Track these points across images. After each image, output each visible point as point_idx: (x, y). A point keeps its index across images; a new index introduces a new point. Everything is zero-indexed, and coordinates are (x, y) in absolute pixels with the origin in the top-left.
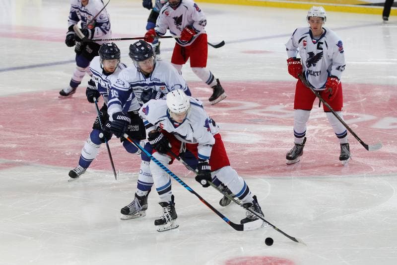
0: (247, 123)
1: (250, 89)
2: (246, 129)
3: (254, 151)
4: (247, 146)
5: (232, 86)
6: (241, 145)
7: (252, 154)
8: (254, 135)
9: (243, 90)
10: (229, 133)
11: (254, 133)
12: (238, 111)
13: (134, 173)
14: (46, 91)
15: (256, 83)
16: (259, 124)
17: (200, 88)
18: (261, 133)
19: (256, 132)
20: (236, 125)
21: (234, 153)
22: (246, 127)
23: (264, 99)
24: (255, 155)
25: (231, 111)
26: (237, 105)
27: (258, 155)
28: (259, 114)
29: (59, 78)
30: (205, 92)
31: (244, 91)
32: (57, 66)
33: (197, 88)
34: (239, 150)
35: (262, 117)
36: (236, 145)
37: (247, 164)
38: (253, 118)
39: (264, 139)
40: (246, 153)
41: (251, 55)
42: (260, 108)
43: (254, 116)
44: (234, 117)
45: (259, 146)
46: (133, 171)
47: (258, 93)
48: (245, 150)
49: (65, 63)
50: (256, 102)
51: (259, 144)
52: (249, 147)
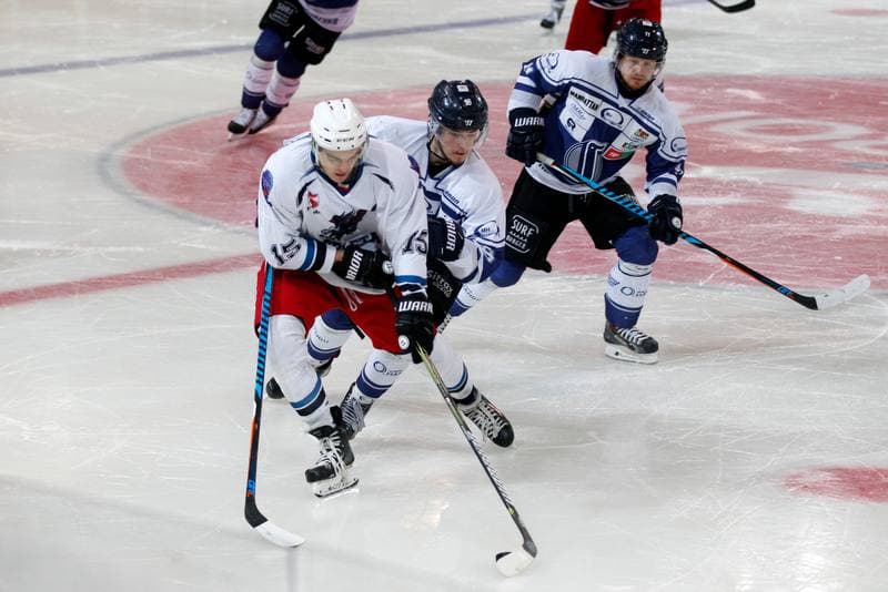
0: (840, 170)
1: (848, 94)
2: (837, 185)
3: (854, 232)
4: (839, 223)
5: (809, 86)
6: (827, 219)
7: (850, 240)
8: (855, 197)
9: (832, 97)
10: (800, 192)
11: (855, 192)
12: (820, 144)
13: (587, 277)
14: (394, 91)
15: (862, 83)
16: (866, 173)
17: (738, 92)
18: (872, 193)
19: (861, 192)
20: (815, 173)
21: (812, 237)
22: (838, 180)
23: (880, 119)
24: (858, 241)
25: (807, 142)
26: (818, 130)
27: (866, 242)
28: (868, 151)
29: (423, 62)
30: (747, 99)
31: (836, 99)
32: (420, 35)
33: (729, 90)
34: (821, 231)
35: (875, 157)
36: (815, 218)
37: (841, 261)
38: (855, 160)
39: (878, 206)
40: (836, 236)
41: (853, 20)
42: (872, 137)
43: (857, 155)
44: (811, 155)
45: (867, 222)
46: (585, 272)
47: (868, 104)
48: (835, 230)
49: (436, 28)
50: (863, 124)
51: (867, 217)
52: (844, 223)
